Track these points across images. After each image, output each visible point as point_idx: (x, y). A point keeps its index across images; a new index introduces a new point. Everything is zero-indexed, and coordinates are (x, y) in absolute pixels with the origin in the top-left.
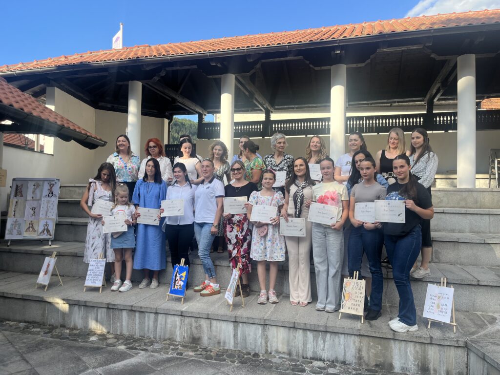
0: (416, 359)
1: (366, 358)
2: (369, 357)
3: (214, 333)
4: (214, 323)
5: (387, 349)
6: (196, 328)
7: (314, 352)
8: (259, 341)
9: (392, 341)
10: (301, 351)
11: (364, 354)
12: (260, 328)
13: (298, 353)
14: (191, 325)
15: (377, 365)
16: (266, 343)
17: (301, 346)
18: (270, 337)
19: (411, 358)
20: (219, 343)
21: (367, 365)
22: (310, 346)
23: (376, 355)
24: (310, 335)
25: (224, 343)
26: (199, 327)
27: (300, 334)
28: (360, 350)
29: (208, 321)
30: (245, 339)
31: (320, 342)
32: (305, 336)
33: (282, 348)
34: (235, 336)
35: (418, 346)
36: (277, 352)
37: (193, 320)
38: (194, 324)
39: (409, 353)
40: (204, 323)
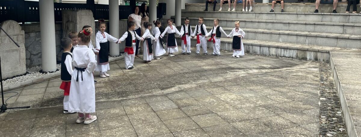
0: (314, 56)
1: (299, 56)
2: (300, 56)
3: (254, 50)
4: (254, 47)
5: (305, 53)
6: (248, 48)
7: (284, 55)
8: (267, 52)
9: (307, 51)
10: (280, 55)
11: (298, 55)
12: (268, 48)
13: (279, 55)
14: (247, 47)
15: (302, 58)
16: (269, 52)
17: (280, 53)
18: (271, 50)
19: (313, 56)
20: (255, 52)
21: (299, 58)
22: (282, 53)
23: (302, 55)
24: (283, 50)
25: (257, 52)
26: (249, 48)
27: (279, 50)
28: (297, 54)
29: (252, 46)
30: (263, 51)
31: (286, 52)
32: (281, 50)
33: (274, 54)
34: (260, 50)
35: (315, 52)
36: (273, 55)
37: (247, 46)
38: (248, 47)
39: (312, 55)
40: (251, 47)
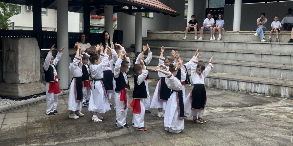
0: (289, 92)
1: (272, 92)
2: (273, 92)
3: (221, 84)
4: (221, 80)
5: (279, 89)
7: (254, 90)
8: (236, 86)
9: (281, 87)
10: (250, 90)
11: (271, 91)
12: (236, 82)
15: (275, 95)
16: (238, 87)
17: (250, 88)
18: (240, 85)
19: (287, 92)
20: (222, 87)
21: (272, 94)
22: (253, 88)
23: (275, 91)
24: (253, 85)
25: (224, 87)
26: (216, 82)
27: (250, 84)
28: (270, 90)
29: (219, 80)
30: (231, 86)
31: (257, 87)
32: (252, 85)
33: (244, 89)
34: (228, 84)
35: (290, 88)
36: (242, 90)
37: (214, 79)
38: (214, 81)
39: (287, 91)
40: (217, 80)
